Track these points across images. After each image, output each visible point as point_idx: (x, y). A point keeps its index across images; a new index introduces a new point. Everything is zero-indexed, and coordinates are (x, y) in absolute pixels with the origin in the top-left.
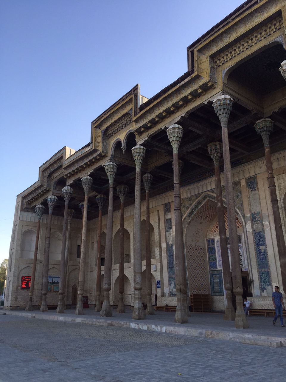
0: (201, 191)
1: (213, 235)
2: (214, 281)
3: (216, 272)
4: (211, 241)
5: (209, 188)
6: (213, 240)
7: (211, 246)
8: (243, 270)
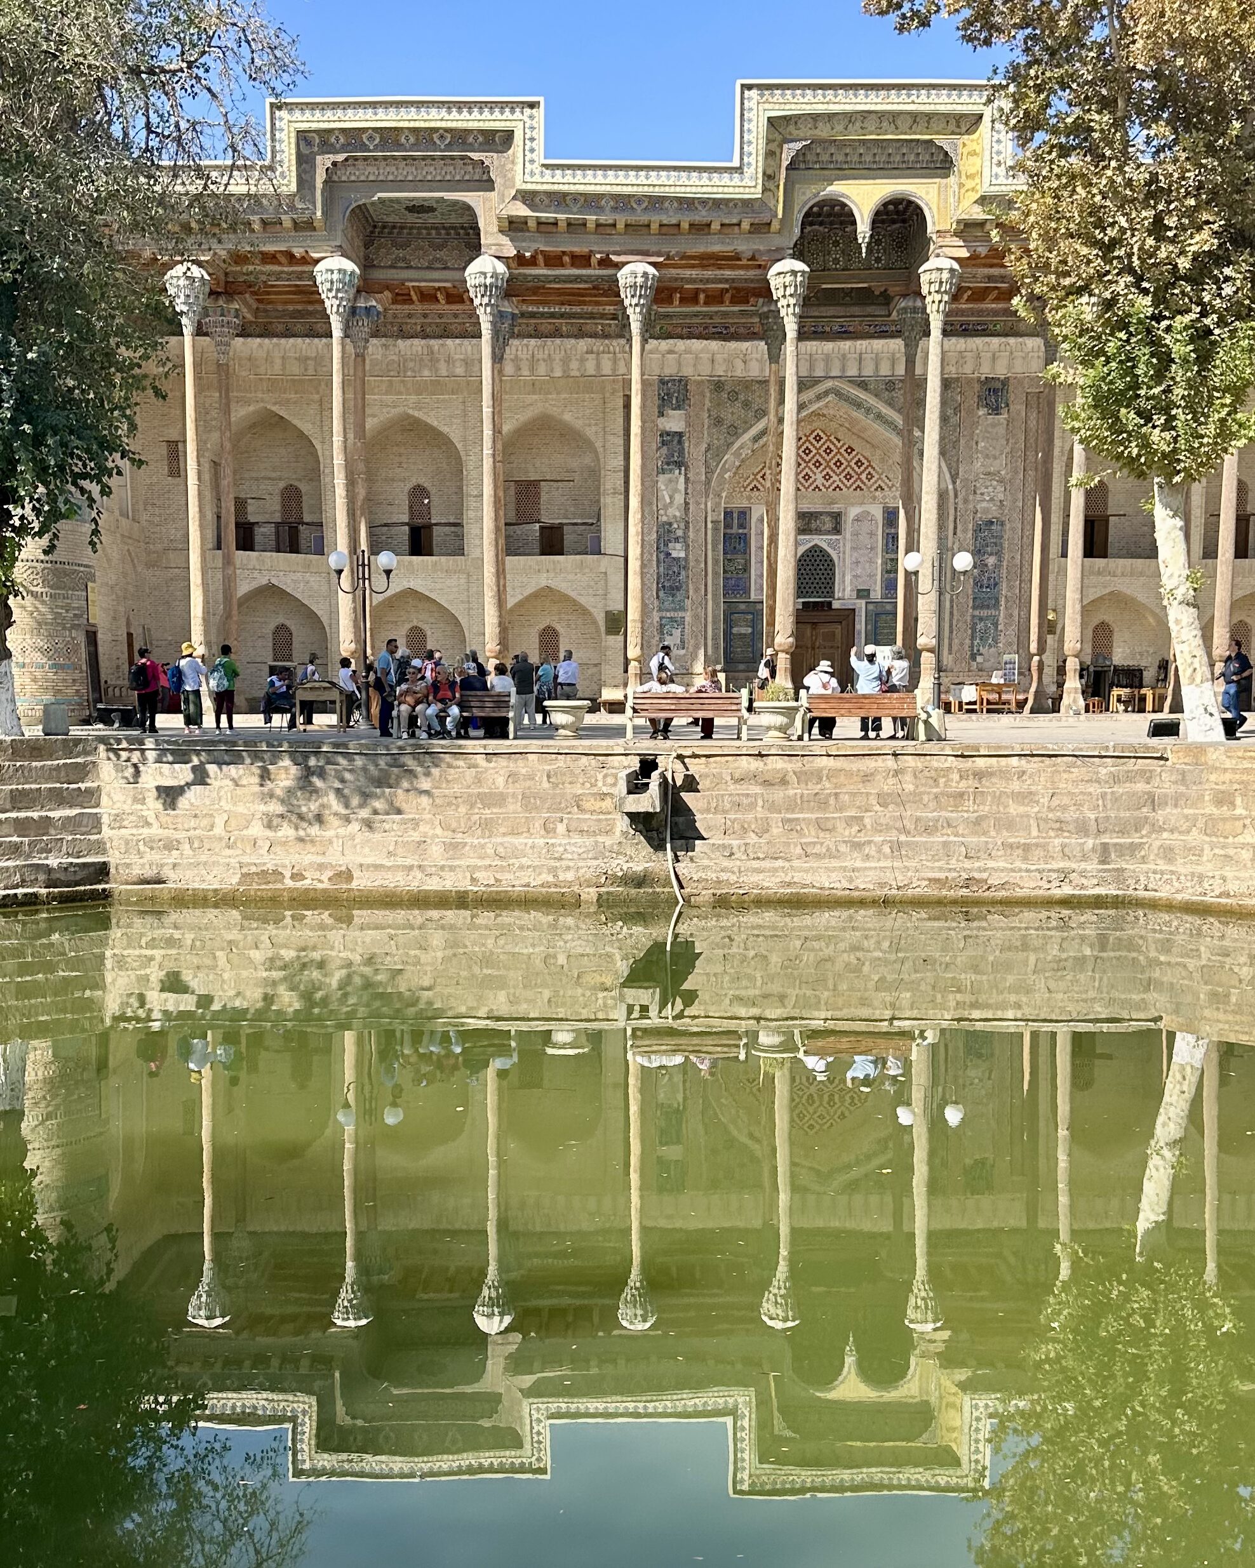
1: (749, 498)
2: (735, 630)
3: (743, 607)
4: (735, 515)
5: (852, 371)
6: (744, 514)
7: (735, 530)
8: (836, 605)
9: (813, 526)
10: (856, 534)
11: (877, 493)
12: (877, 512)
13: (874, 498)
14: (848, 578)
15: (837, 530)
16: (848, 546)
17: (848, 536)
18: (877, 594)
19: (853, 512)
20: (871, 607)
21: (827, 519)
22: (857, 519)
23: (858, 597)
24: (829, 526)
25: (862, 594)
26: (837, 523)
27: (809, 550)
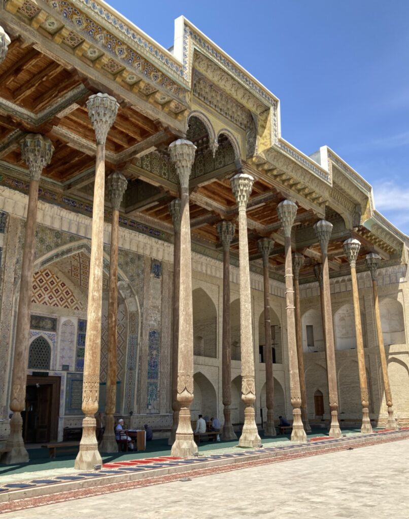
0: (82, 234)
8: (51, 373)
9: (41, 325)
10: (64, 333)
11: (76, 311)
12: (75, 323)
13: (74, 314)
14: (58, 358)
15: (54, 328)
16: (60, 338)
17: (60, 333)
18: (72, 369)
19: (63, 320)
20: (69, 376)
21: (49, 322)
22: (65, 324)
23: (63, 370)
24: (49, 325)
25: (65, 368)
26: (54, 324)
27: (37, 339)
